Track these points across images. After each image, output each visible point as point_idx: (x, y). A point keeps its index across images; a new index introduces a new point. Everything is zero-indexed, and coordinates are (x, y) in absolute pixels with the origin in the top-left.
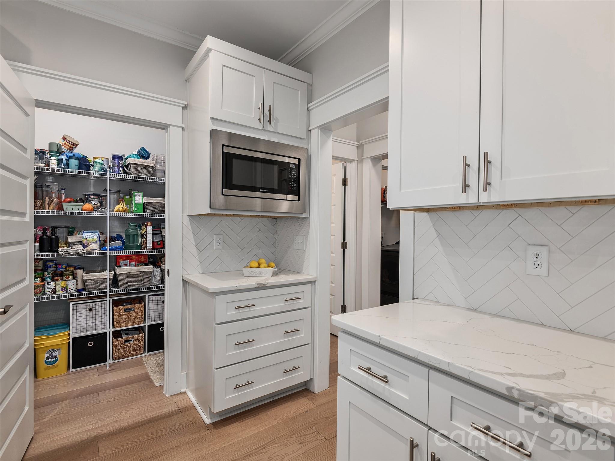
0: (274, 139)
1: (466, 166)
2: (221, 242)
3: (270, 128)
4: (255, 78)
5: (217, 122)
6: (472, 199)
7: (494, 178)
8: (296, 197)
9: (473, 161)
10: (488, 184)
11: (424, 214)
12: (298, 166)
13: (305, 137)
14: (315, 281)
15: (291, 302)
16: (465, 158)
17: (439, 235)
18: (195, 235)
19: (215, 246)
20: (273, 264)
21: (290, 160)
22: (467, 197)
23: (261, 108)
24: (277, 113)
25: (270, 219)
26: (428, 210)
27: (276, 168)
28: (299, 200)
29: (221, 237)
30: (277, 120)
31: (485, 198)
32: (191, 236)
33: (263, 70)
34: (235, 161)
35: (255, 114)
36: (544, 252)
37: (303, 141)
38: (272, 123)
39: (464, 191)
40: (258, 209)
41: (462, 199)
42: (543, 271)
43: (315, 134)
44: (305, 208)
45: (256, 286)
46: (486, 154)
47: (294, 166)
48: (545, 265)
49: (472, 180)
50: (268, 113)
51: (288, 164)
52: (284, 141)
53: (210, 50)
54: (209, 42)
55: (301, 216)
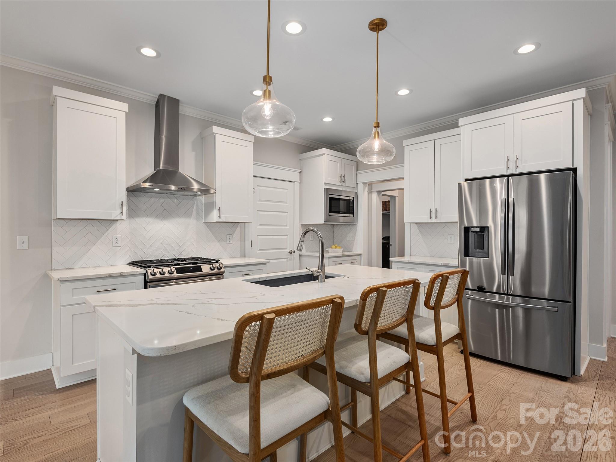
0: (345, 189)
1: (431, 211)
2: (313, 236)
3: (344, 184)
4: (338, 163)
5: (327, 185)
6: (433, 221)
7: (438, 215)
8: (352, 215)
9: (432, 210)
10: (437, 217)
11: (415, 224)
12: (353, 201)
14: (361, 255)
16: (430, 209)
17: (420, 231)
20: (341, 247)
22: (431, 221)
23: (341, 176)
24: (346, 178)
25: (331, 225)
26: (416, 223)
27: (346, 202)
28: (354, 217)
29: (313, 235)
30: (346, 180)
31: (436, 221)
33: (341, 159)
34: (332, 201)
35: (338, 179)
36: (452, 236)
37: (354, 188)
38: (344, 182)
39: (430, 219)
41: (430, 221)
42: (452, 242)
43: (359, 185)
44: (355, 220)
45: (342, 255)
46: (436, 209)
47: (352, 201)
48: (453, 240)
49: (432, 216)
50: (343, 178)
51: (350, 200)
52: (348, 190)
53: (324, 154)
54: (324, 150)
55: (353, 224)
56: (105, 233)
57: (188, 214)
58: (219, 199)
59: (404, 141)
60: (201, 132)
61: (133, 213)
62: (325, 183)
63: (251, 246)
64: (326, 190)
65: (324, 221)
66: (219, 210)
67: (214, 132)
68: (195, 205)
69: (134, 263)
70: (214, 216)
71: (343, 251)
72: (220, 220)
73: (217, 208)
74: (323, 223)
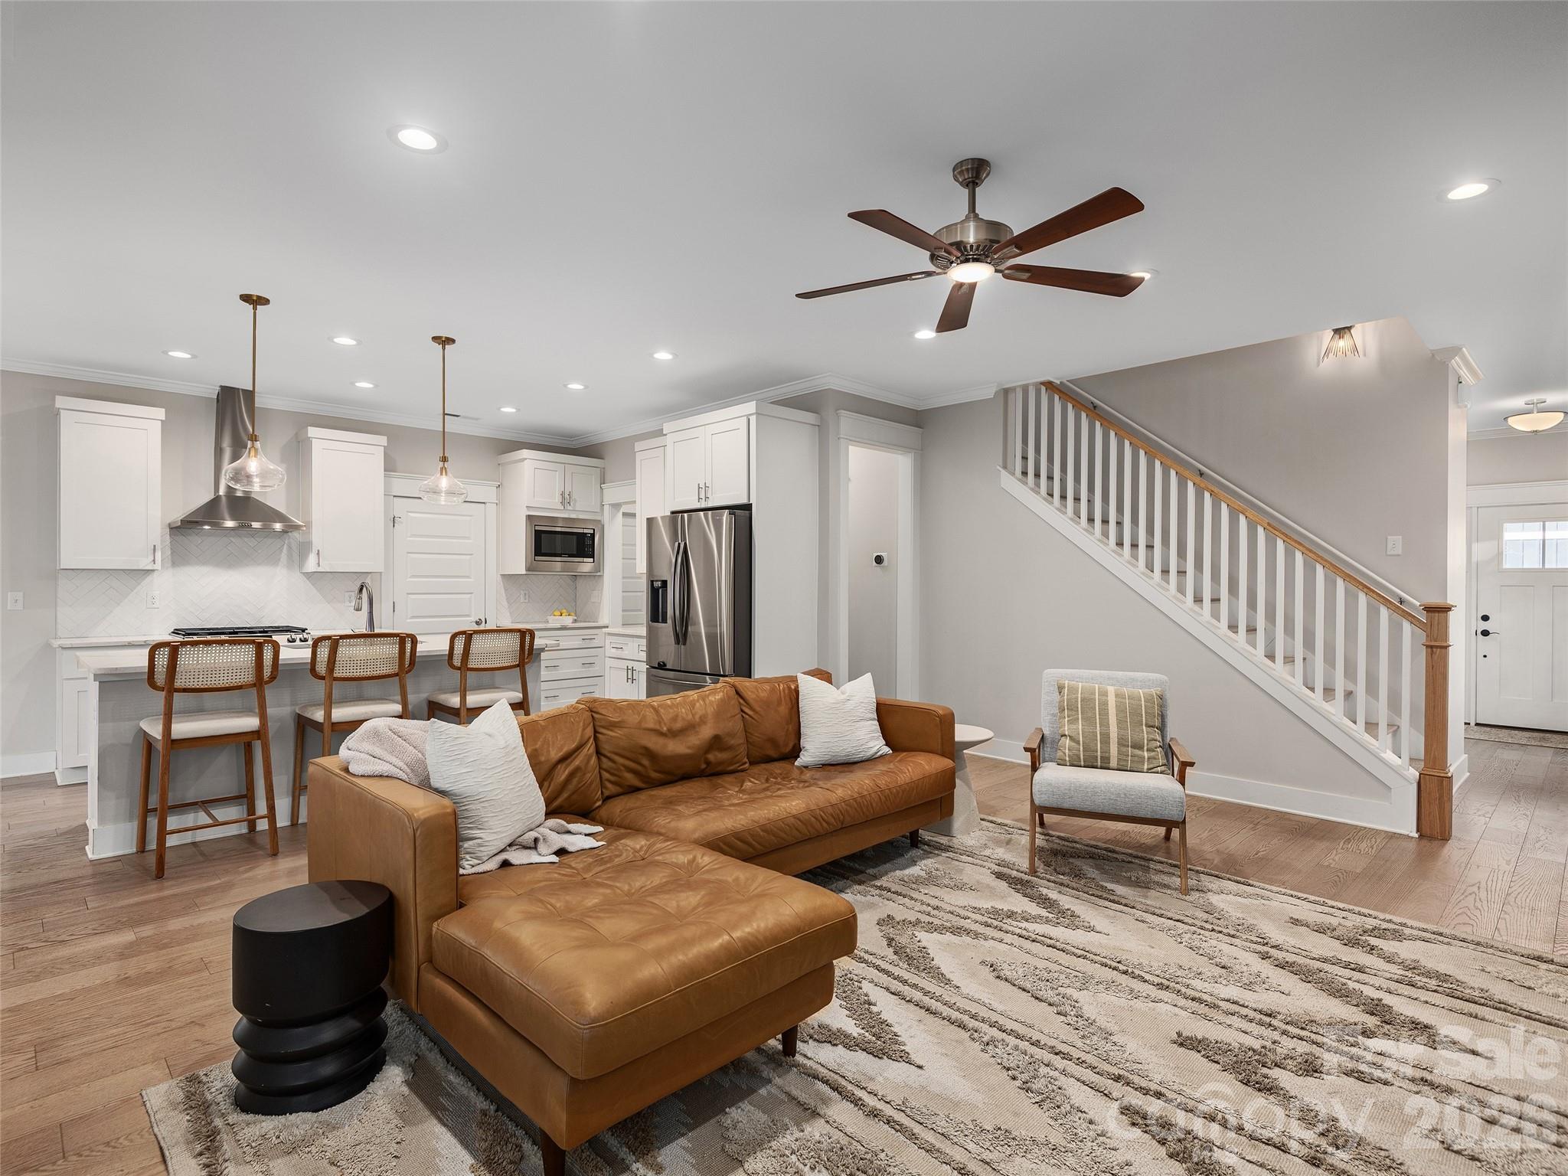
0: (573, 516)
2: (527, 597)
3: (570, 508)
4: (558, 473)
5: (531, 509)
8: (591, 560)
12: (593, 535)
13: (598, 511)
15: (587, 641)
18: (506, 590)
19: (522, 600)
20: (573, 614)
21: (586, 531)
23: (563, 494)
24: (574, 496)
25: (572, 578)
27: (575, 537)
28: (594, 562)
29: (527, 593)
30: (575, 500)
32: (503, 591)
33: (563, 465)
34: (543, 535)
35: (558, 499)
37: (597, 515)
38: (571, 504)
40: (558, 570)
43: (606, 508)
44: (599, 568)
47: (590, 535)
50: (568, 497)
51: (585, 534)
52: (581, 517)
53: (526, 459)
54: (525, 453)
55: (596, 575)
56: (135, 589)
57: (272, 560)
58: (317, 538)
59: (636, 444)
60: (296, 434)
61: (178, 558)
62: (527, 507)
63: (394, 611)
64: (529, 518)
65: (526, 570)
66: (318, 554)
67: (309, 436)
68: (285, 546)
69: (176, 632)
70: (311, 565)
71: (575, 621)
72: (320, 569)
73: (315, 551)
74: (524, 572)
